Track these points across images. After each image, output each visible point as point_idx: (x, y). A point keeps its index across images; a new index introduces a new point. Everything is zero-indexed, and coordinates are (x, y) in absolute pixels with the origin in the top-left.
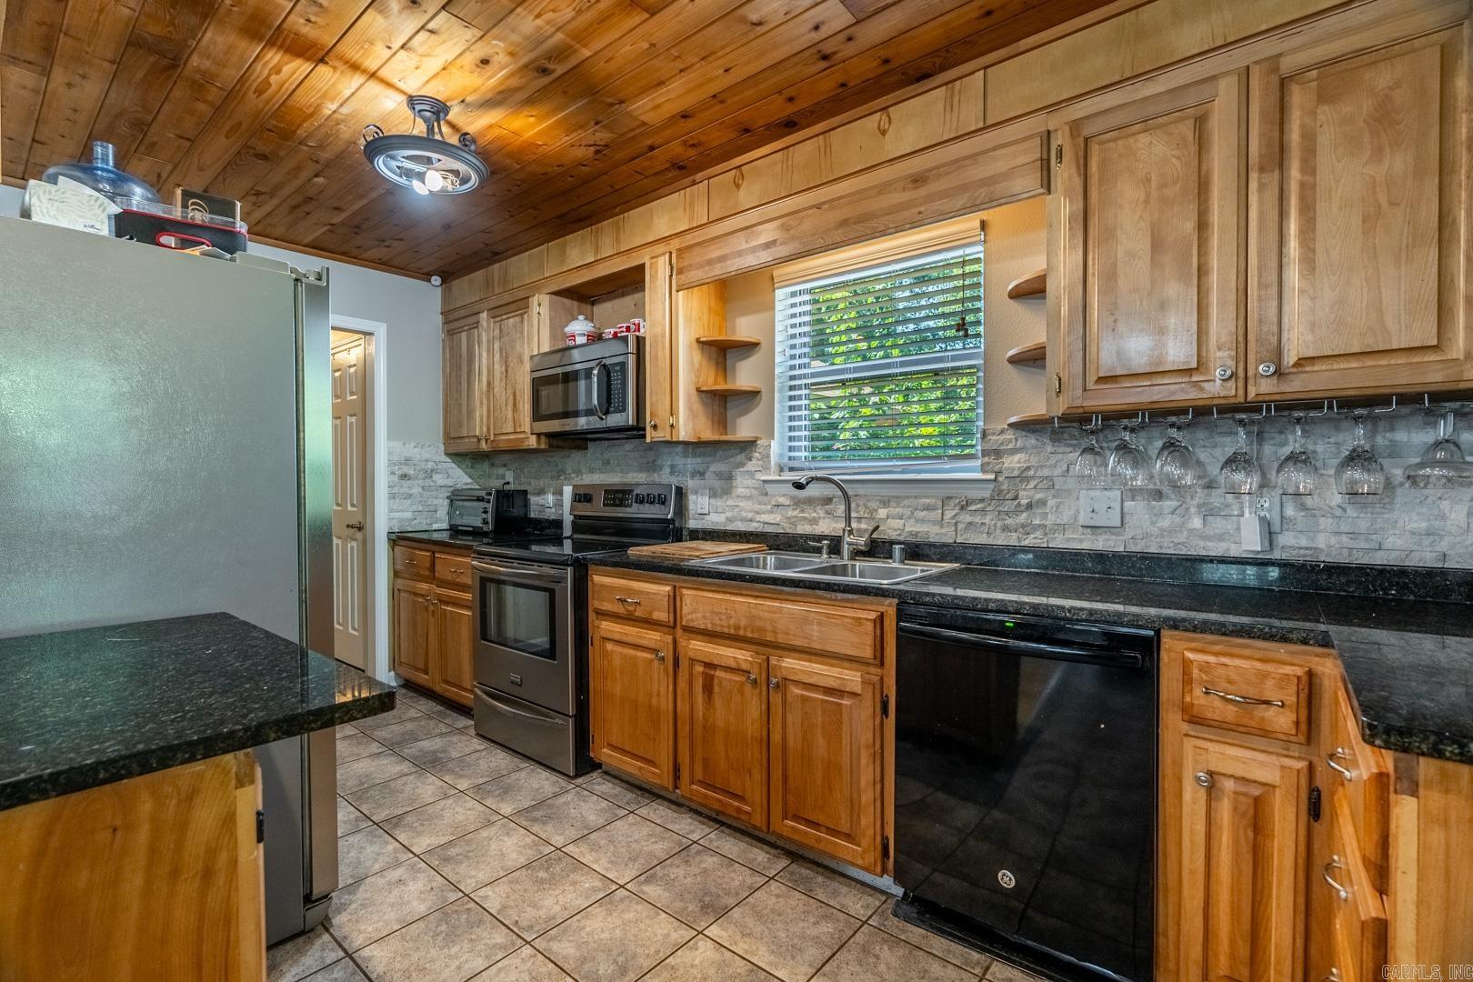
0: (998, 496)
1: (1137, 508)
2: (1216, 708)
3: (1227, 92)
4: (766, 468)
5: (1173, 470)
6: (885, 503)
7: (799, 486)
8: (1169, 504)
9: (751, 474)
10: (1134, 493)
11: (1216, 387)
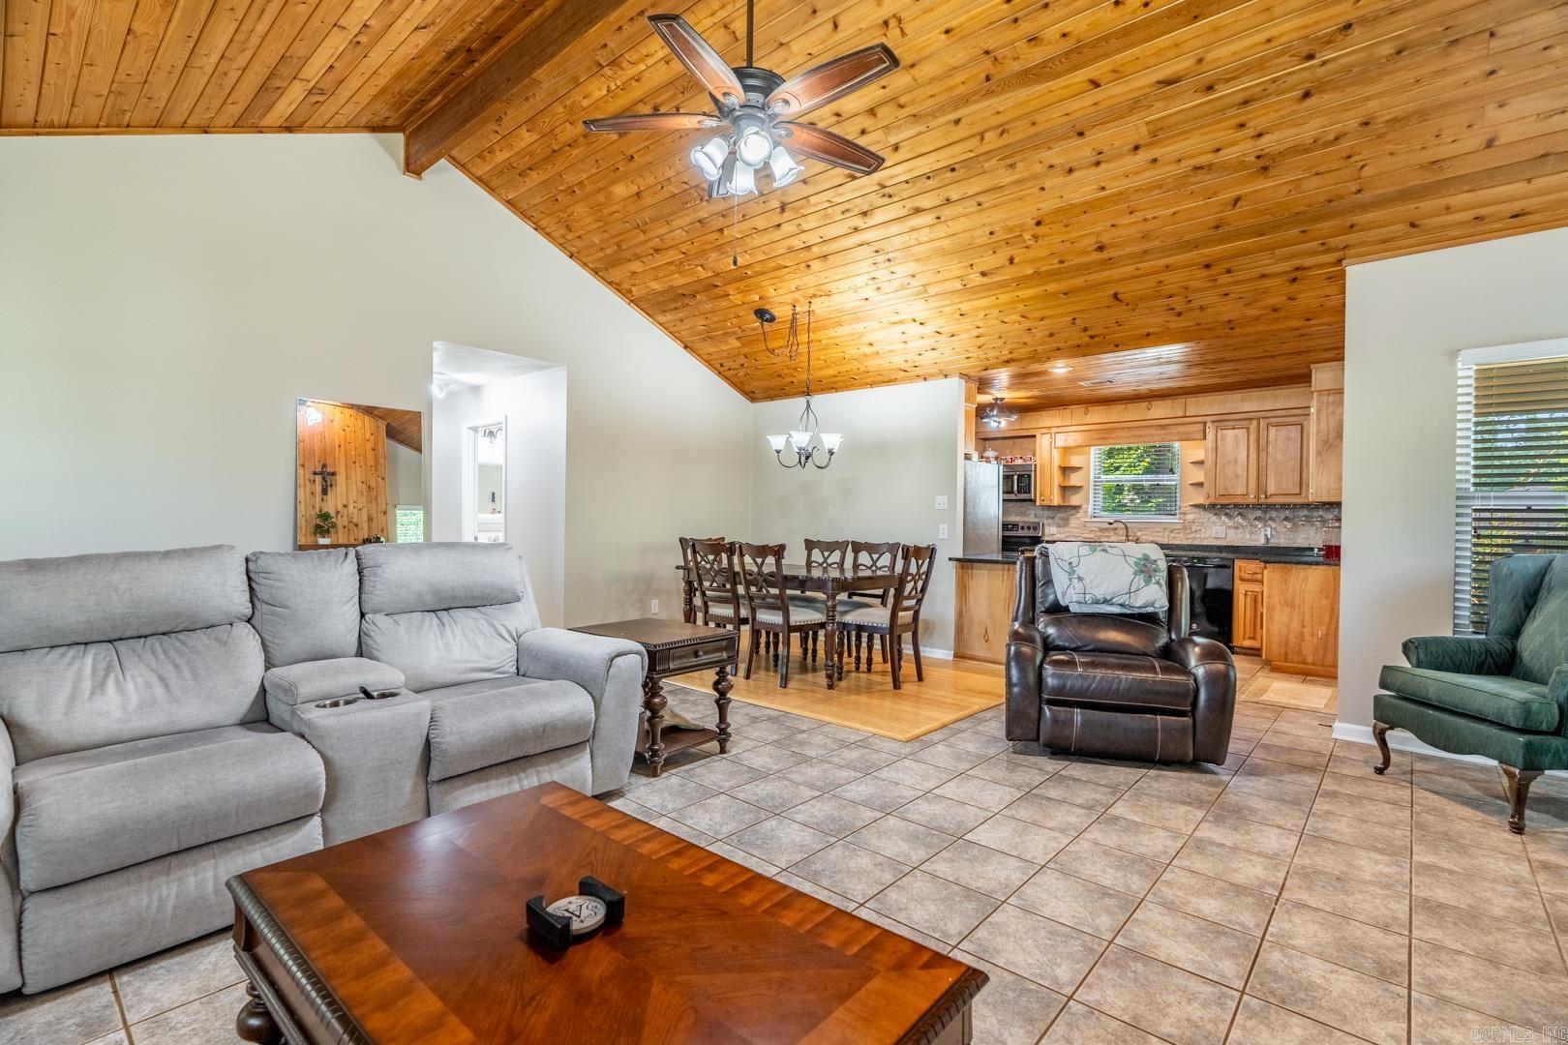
0: (1184, 528)
1: (1231, 532)
2: (1246, 576)
3: (1255, 422)
4: (1086, 516)
5: (1241, 520)
6: (1140, 530)
7: (1110, 524)
8: (1239, 531)
9: (1078, 519)
10: (1229, 527)
11: (1251, 499)
